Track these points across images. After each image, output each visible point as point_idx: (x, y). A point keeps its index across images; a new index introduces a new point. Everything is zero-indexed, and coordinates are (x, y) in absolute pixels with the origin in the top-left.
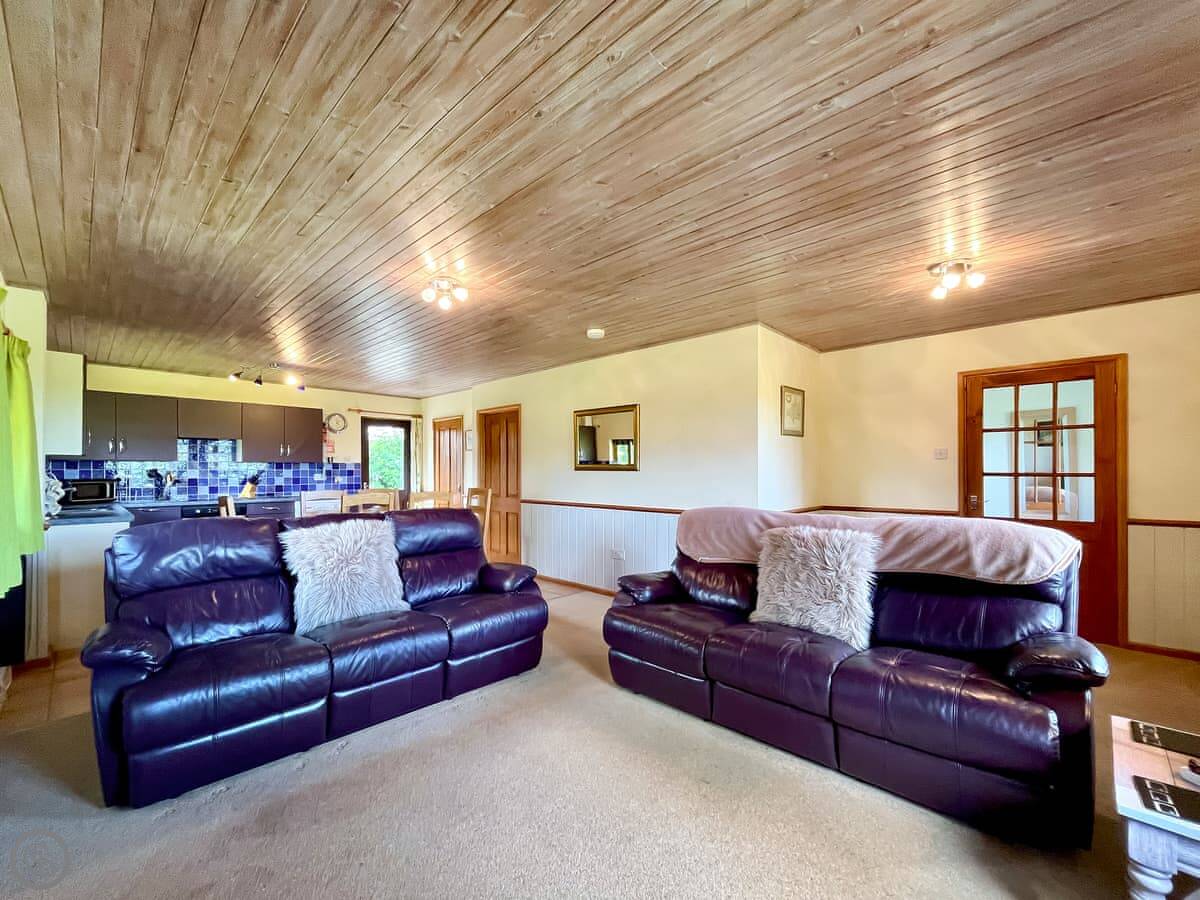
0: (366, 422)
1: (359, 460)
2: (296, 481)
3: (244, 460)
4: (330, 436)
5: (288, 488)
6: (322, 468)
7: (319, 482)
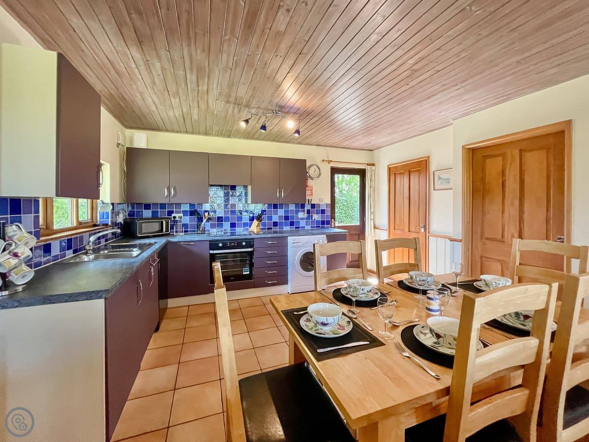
0: (334, 171)
1: (329, 202)
2: (287, 218)
3: (252, 203)
4: (310, 182)
5: (281, 224)
6: (304, 208)
7: (302, 219)
